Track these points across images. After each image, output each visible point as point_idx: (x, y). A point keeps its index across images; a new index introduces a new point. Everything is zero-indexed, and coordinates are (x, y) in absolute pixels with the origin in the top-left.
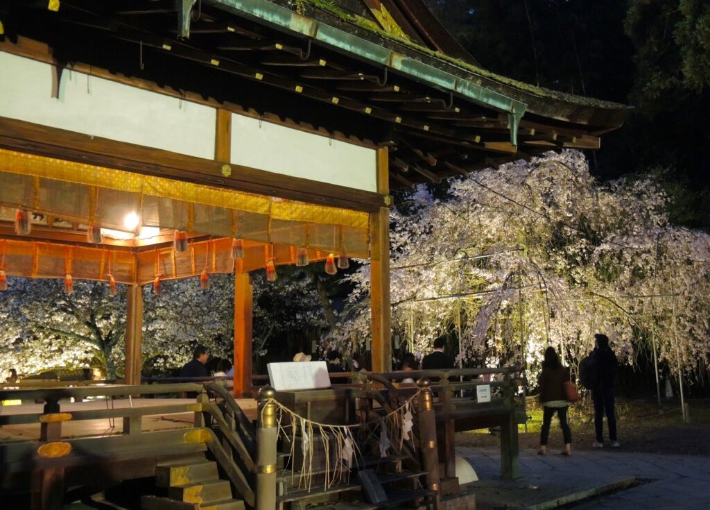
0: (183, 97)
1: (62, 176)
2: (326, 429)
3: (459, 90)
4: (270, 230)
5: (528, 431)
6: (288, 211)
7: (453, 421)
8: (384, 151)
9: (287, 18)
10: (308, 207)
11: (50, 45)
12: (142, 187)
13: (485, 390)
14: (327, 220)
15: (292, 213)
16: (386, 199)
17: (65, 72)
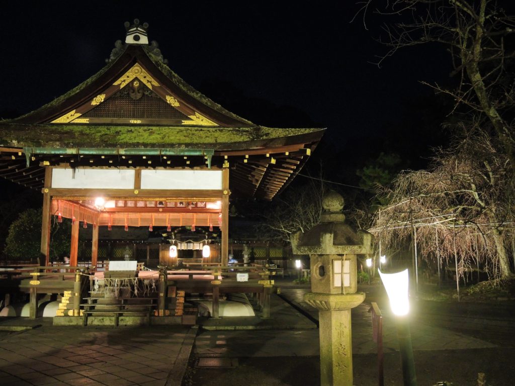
3: (163, 153)
7: (217, 288)
8: (226, 170)
13: (244, 276)
16: (226, 192)
17: (77, 170)
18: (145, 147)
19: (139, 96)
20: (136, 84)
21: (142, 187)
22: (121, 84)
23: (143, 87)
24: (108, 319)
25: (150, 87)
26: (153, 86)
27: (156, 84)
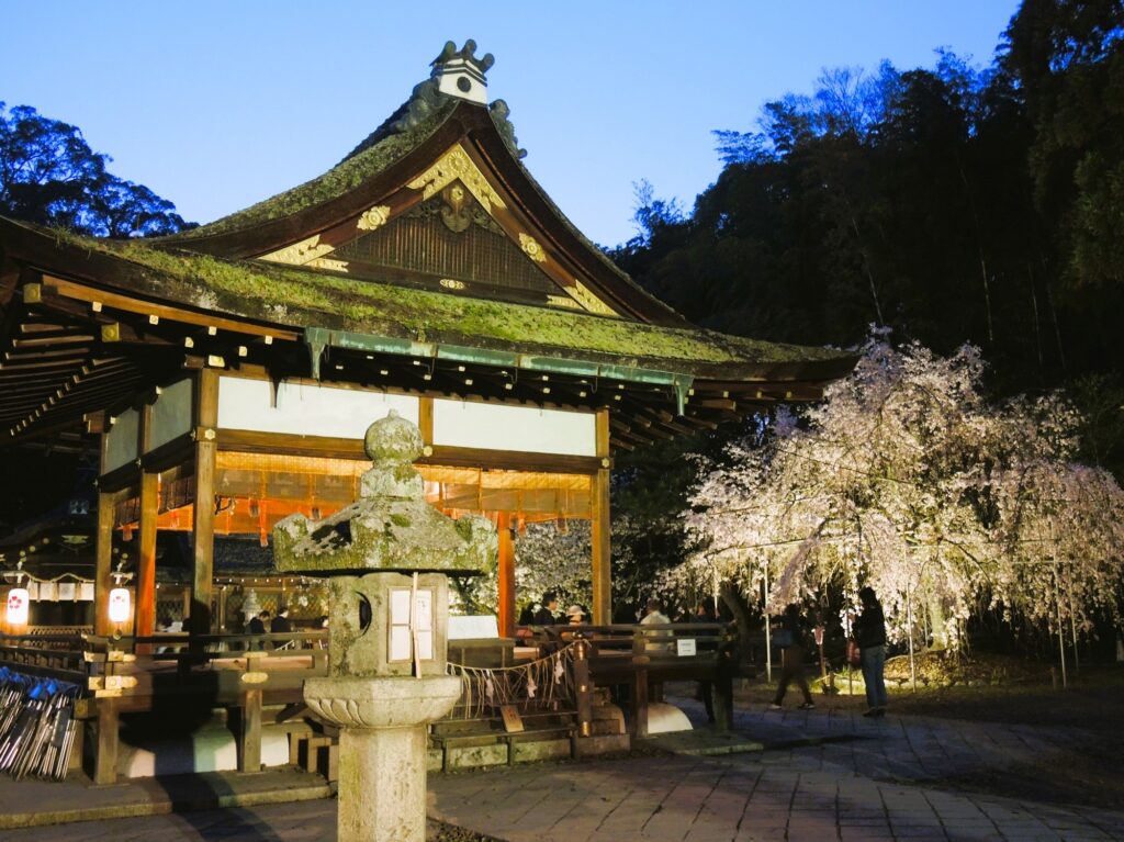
0: (385, 391)
1: (285, 468)
2: (470, 672)
3: (603, 374)
4: (481, 498)
5: (854, 693)
6: (499, 480)
7: (645, 671)
8: (604, 415)
9: (409, 346)
10: (520, 474)
11: (266, 366)
12: (354, 471)
13: (689, 644)
14: (541, 485)
15: (502, 482)
16: (606, 463)
17: (282, 385)
18: (563, 357)
19: (463, 224)
20: (457, 195)
21: (436, 442)
22: (424, 188)
23: (471, 203)
24: (490, 752)
25: (488, 207)
26: (492, 205)
27: (500, 204)
